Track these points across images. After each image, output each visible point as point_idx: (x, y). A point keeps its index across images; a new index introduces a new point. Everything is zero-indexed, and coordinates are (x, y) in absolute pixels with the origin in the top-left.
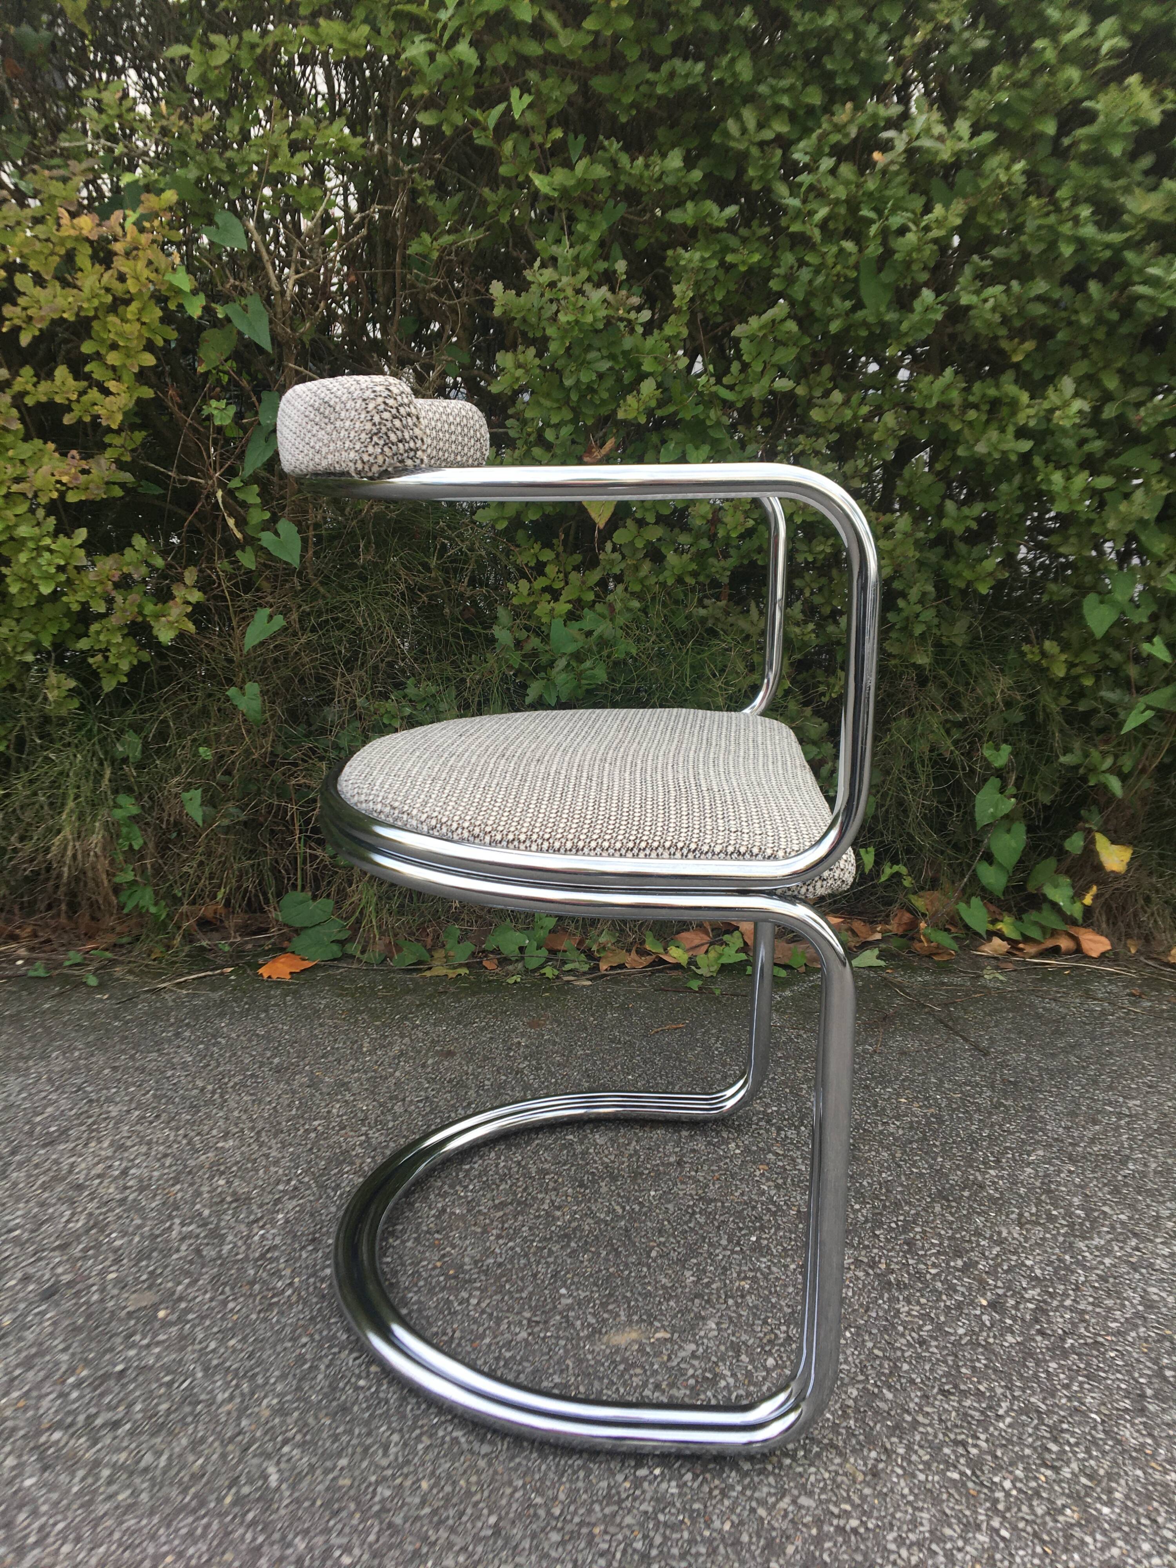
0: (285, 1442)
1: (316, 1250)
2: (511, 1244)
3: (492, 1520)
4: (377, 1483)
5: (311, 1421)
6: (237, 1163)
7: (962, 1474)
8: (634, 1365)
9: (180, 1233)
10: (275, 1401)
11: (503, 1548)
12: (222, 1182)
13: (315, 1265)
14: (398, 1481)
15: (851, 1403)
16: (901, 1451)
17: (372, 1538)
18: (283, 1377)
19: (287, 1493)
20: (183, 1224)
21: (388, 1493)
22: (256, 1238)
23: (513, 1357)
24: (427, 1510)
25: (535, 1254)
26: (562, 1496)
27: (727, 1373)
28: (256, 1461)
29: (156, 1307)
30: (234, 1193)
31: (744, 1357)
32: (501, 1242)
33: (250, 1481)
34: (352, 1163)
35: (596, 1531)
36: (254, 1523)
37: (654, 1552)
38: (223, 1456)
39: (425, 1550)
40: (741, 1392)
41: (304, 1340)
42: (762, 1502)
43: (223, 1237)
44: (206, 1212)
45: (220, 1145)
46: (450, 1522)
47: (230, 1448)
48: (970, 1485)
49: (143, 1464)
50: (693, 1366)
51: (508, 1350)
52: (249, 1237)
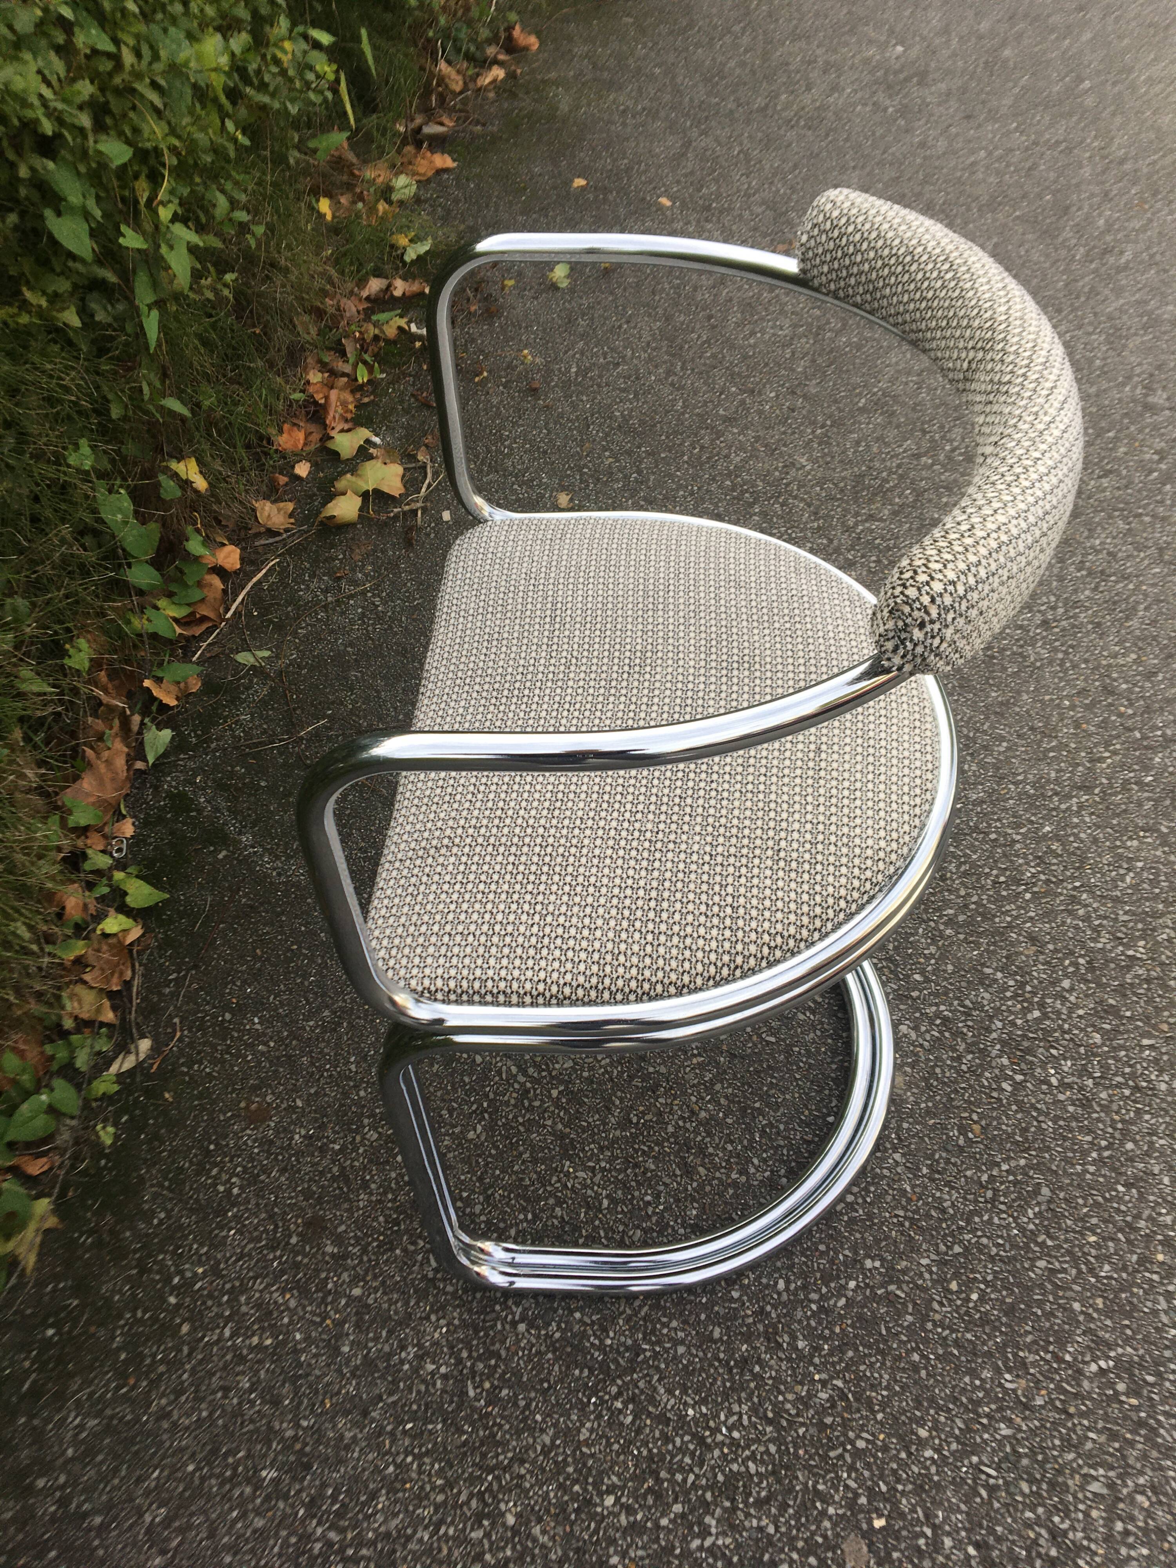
0: (1060, 1360)
1: (759, 1361)
2: (756, 1161)
3: (1121, 1188)
4: (1096, 1276)
5: (1029, 1339)
6: (561, 1486)
7: (1026, 891)
8: (933, 1074)
9: (724, 1534)
10: (1008, 1376)
11: (1146, 1182)
12: (610, 1500)
13: (789, 1360)
14: (1092, 1260)
15: (962, 937)
16: (1008, 919)
17: (1155, 1277)
18: (974, 1373)
19: (1120, 1350)
20: (705, 1532)
21: (1107, 1267)
22: (736, 1435)
23: (929, 1167)
24: (1120, 1235)
25: (771, 1139)
26: (1089, 1138)
27: (934, 1009)
28: (1086, 1384)
29: (869, 1534)
30: (639, 1479)
31: (915, 994)
32: (752, 1170)
33: (1112, 1385)
34: (584, 1335)
35: (1117, 1118)
36: (1159, 1374)
37: (1131, 1083)
38: (1082, 1415)
39: (1160, 1237)
40: (956, 1003)
41: (916, 1357)
42: (1071, 1011)
43: (733, 1477)
44: (678, 1508)
45: (511, 1520)
46: (1129, 1219)
47: (1072, 1410)
48: (1035, 889)
49: (1105, 1491)
50: (927, 1031)
51: (920, 1170)
52: (734, 1443)
